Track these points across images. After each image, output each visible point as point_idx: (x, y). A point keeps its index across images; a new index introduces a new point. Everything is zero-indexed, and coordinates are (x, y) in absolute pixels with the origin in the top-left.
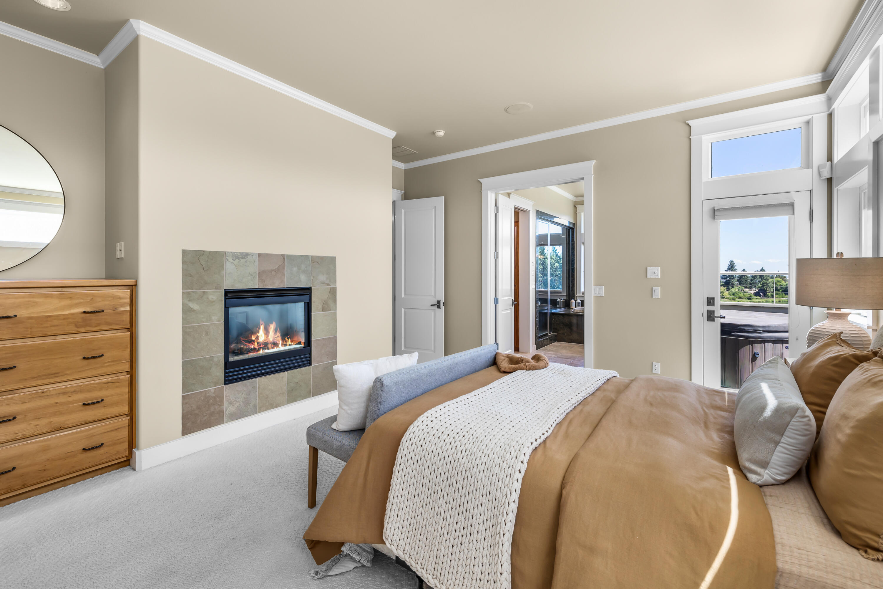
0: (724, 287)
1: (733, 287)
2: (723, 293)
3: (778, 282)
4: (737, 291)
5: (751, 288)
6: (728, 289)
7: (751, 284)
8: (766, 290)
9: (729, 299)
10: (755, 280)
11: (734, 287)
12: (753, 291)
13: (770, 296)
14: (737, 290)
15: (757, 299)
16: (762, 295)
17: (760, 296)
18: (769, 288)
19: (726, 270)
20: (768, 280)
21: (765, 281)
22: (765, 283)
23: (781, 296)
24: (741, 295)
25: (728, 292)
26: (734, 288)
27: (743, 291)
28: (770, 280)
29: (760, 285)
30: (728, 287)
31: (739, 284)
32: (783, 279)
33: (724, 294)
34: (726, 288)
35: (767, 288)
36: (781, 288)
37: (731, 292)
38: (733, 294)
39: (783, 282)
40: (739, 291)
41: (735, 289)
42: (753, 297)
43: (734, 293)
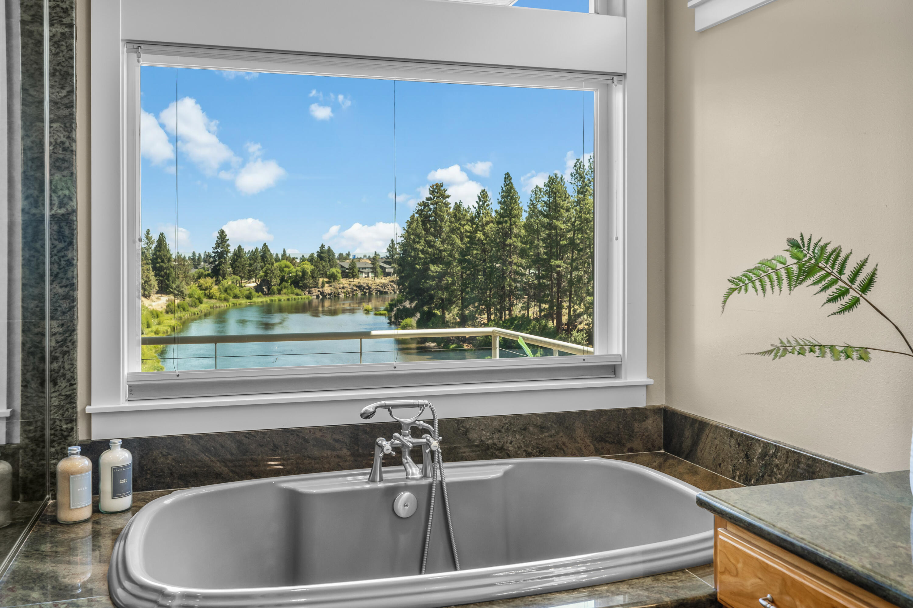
0: (212, 277)
1: (224, 278)
2: (211, 289)
3: (286, 267)
4: (230, 285)
5: (250, 278)
6: (218, 282)
7: (249, 271)
8: (271, 282)
9: (220, 299)
10: (255, 264)
11: (227, 277)
12: (252, 284)
13: (277, 292)
14: (230, 283)
15: (258, 297)
16: (265, 290)
17: (262, 291)
18: (275, 276)
19: (214, 246)
20: (273, 264)
21: (270, 267)
22: (269, 270)
23: (290, 291)
24: (237, 291)
25: (216, 287)
26: (226, 279)
27: (238, 285)
28: (276, 264)
30: (217, 277)
31: (233, 271)
32: (291, 262)
33: (211, 291)
34: (214, 279)
35: (271, 278)
36: (290, 278)
37: (221, 287)
38: (226, 291)
39: (292, 267)
40: (233, 285)
41: (227, 282)
42: (254, 293)
43: (226, 288)
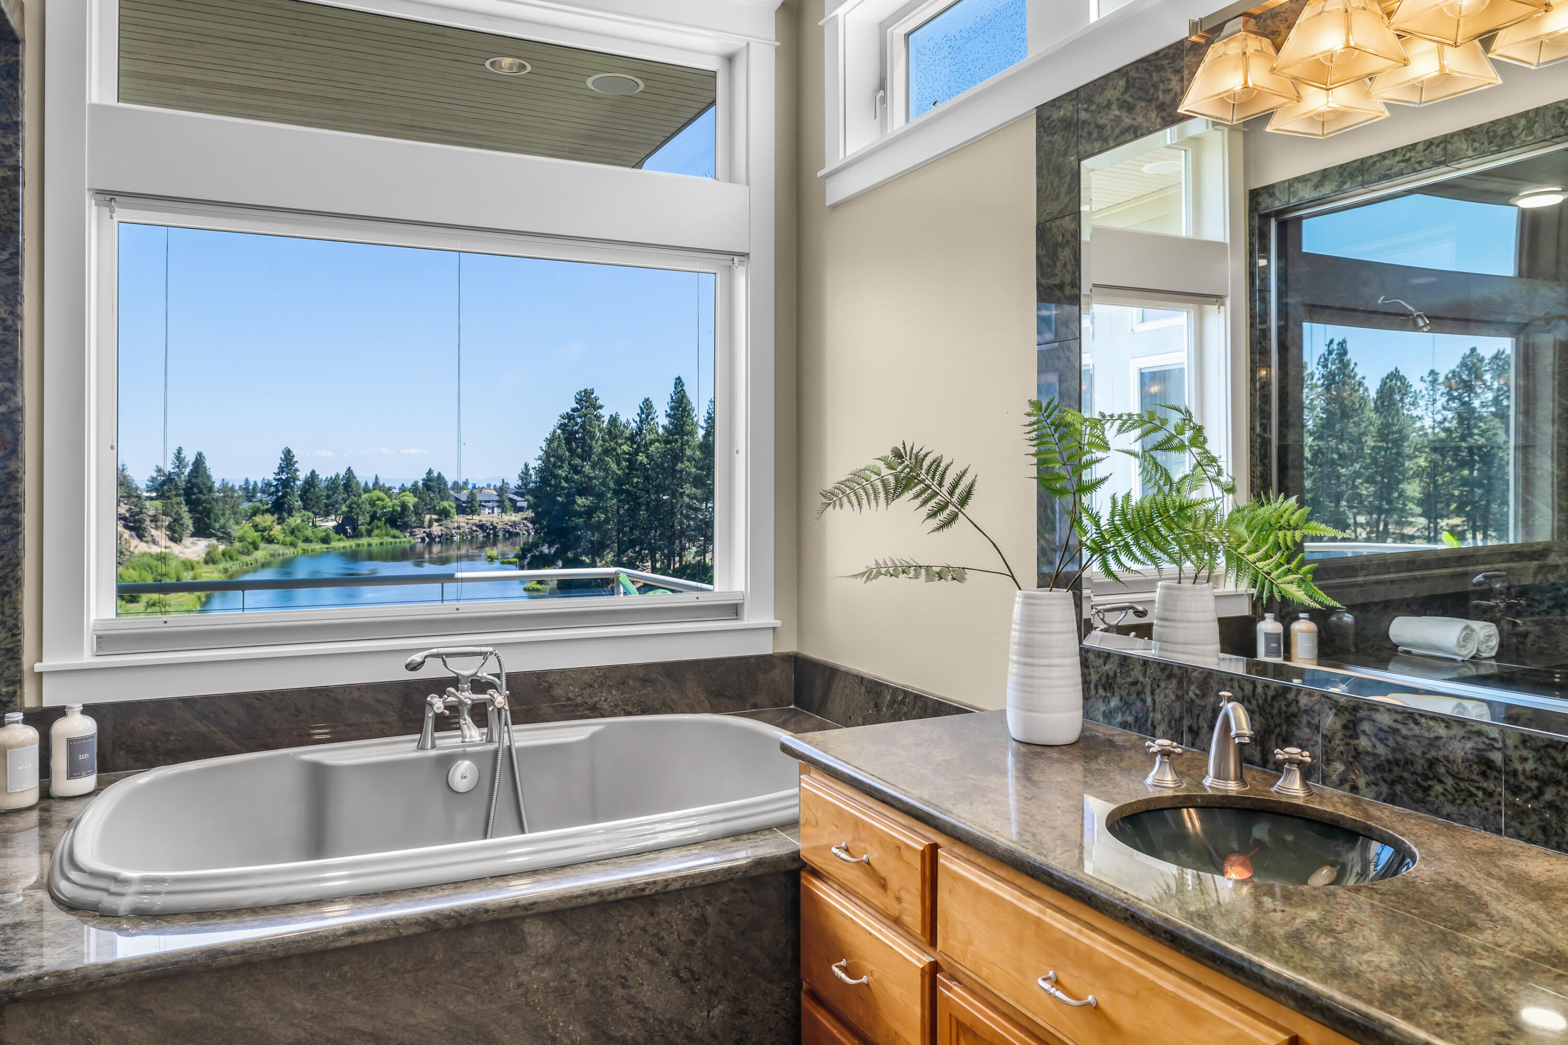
0: (273, 514)
1: (290, 514)
2: (271, 530)
3: (379, 499)
4: (298, 525)
5: (327, 514)
6: (281, 521)
7: (327, 505)
8: (357, 519)
9: (284, 544)
10: (336, 495)
11: (294, 513)
12: (330, 523)
13: (365, 533)
14: (299, 521)
15: (339, 540)
16: (349, 531)
17: (345, 533)
18: (363, 512)
19: (276, 471)
20: (360, 496)
21: (355, 499)
22: (355, 503)
23: (384, 532)
24: (309, 532)
25: (279, 527)
26: (293, 516)
27: (311, 524)
28: (365, 496)
29: (344, 509)
30: (280, 513)
31: (304, 506)
32: (386, 493)
33: (271, 533)
34: (276, 516)
35: (358, 514)
36: (384, 514)
37: (286, 527)
38: (292, 532)
39: (388, 500)
40: (303, 524)
41: (295, 520)
42: (333, 535)
43: (293, 529)
